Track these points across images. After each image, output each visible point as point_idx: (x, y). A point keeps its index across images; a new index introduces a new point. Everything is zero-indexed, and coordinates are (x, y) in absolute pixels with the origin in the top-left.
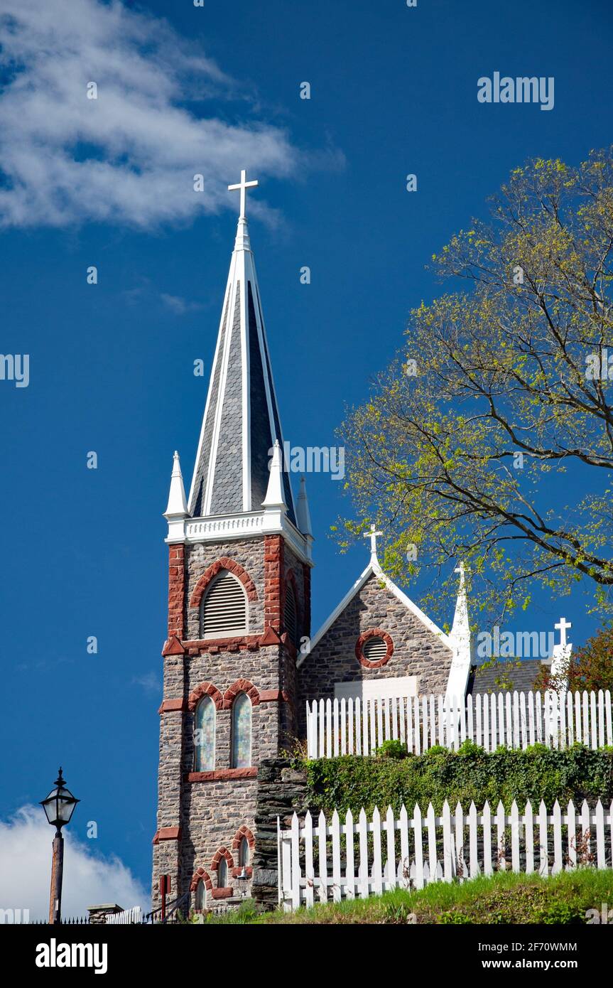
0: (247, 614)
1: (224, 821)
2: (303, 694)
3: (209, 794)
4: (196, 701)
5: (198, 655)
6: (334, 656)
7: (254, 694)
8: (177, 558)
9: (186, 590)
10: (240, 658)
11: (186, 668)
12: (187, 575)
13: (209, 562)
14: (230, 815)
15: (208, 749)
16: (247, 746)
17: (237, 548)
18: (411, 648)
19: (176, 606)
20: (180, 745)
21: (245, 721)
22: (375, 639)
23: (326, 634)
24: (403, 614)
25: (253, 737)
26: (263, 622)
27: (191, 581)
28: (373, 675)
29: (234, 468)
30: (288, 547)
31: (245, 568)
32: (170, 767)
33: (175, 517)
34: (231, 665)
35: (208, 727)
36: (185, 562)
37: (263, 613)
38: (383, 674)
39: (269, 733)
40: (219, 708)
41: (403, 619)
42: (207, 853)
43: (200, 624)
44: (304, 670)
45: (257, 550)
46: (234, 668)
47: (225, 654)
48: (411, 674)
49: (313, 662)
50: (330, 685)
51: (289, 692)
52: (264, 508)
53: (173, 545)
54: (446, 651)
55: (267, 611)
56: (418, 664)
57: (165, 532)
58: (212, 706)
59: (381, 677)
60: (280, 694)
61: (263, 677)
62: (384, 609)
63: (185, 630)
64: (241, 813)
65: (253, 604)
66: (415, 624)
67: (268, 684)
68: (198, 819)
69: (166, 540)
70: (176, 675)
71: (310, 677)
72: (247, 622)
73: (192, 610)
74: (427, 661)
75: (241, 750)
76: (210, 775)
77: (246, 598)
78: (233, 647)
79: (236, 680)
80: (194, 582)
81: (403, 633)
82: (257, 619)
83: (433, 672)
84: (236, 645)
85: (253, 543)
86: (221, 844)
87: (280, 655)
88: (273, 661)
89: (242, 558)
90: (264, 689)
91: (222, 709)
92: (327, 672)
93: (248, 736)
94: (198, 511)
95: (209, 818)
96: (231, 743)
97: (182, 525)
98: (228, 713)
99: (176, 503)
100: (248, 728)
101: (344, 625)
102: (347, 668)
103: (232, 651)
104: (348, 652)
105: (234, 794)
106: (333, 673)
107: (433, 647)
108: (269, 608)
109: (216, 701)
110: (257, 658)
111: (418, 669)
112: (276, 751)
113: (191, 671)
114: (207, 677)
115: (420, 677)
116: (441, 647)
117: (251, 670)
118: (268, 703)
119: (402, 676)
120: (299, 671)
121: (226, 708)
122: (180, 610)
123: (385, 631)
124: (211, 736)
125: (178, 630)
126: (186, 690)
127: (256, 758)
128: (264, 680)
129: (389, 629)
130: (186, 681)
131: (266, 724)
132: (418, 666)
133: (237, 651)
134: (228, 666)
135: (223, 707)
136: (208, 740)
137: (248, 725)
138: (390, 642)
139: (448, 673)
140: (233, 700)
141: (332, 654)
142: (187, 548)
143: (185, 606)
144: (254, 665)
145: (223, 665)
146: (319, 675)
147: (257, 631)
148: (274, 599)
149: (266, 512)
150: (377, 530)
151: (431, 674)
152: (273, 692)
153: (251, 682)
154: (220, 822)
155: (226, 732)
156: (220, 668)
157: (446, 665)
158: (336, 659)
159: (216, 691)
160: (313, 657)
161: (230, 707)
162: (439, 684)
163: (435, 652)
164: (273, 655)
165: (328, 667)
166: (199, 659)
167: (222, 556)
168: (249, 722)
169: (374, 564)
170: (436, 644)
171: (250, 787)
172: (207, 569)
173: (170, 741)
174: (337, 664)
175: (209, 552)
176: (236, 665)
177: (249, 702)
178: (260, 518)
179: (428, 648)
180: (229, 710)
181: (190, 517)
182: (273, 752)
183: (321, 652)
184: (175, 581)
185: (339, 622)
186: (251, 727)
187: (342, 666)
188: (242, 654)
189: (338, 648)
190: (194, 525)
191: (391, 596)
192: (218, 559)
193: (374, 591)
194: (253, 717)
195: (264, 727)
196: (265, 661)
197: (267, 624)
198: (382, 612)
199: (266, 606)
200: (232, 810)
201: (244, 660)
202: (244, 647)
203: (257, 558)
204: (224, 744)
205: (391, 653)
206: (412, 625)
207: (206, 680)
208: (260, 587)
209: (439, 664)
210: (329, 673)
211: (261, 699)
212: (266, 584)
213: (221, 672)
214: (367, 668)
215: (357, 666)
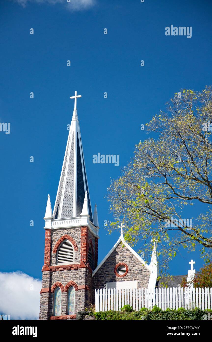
0: (74, 256)
2: (94, 287)
4: (54, 289)
5: (55, 271)
6: (106, 273)
7: (76, 287)
8: (48, 234)
9: (51, 246)
10: (71, 273)
11: (51, 276)
12: (52, 241)
13: (60, 236)
15: (58, 307)
16: (73, 306)
17: (70, 231)
18: (135, 270)
19: (48, 253)
20: (48, 306)
21: (72, 297)
22: (122, 266)
23: (103, 264)
24: (132, 257)
25: (75, 303)
26: (80, 259)
27: (53, 243)
28: (121, 280)
29: (70, 201)
30: (90, 231)
31: (74, 239)
32: (43, 314)
33: (48, 219)
34: (68, 275)
35: (58, 299)
36: (51, 236)
37: (80, 256)
38: (124, 280)
39: (81, 302)
40: (63, 291)
41: (132, 259)
43: (56, 260)
44: (95, 277)
45: (78, 232)
46: (69, 277)
47: (65, 271)
48: (135, 280)
49: (98, 274)
50: (105, 284)
51: (89, 286)
52: (81, 216)
53: (47, 230)
54: (148, 271)
55: (82, 255)
56: (138, 276)
57: (44, 225)
58: (60, 291)
59: (124, 281)
60: (86, 287)
61: (80, 280)
62: (125, 255)
63: (50, 262)
65: (76, 252)
66: (137, 261)
67: (81, 283)
69: (44, 228)
70: (47, 279)
71: (97, 280)
72: (74, 259)
73: (53, 254)
74: (141, 275)
75: (70, 308)
76: (59, 318)
77: (74, 250)
78: (69, 268)
79: (69, 281)
80: (55, 244)
81: (132, 264)
82: (78, 258)
83: (143, 279)
84: (70, 268)
85: (77, 229)
87: (86, 272)
88: (83, 274)
89: (72, 235)
90: (79, 284)
91: (64, 292)
92: (103, 278)
93: (73, 302)
94: (56, 217)
96: (67, 305)
97: (51, 222)
98: (66, 293)
99: (48, 213)
100: (73, 300)
101: (110, 261)
102: (111, 277)
103: (68, 270)
104: (112, 271)
106: (106, 279)
107: (143, 269)
108: (82, 254)
109: (62, 289)
110: (77, 273)
111: (138, 278)
112: (84, 308)
113: (52, 277)
114: (58, 280)
115: (138, 281)
116: (146, 270)
117: (75, 277)
118: (81, 290)
119: (132, 280)
120: (93, 278)
121: (65, 292)
122: (49, 254)
123: (125, 263)
124: (59, 302)
125: (48, 262)
126: (50, 284)
127: (76, 311)
129: (127, 262)
130: (51, 281)
131: (80, 298)
132: (138, 277)
133: (70, 270)
134: (66, 276)
135: (64, 291)
136: (58, 304)
137: (73, 298)
138: (127, 268)
139: (149, 280)
140: (68, 289)
142: (52, 231)
143: (51, 253)
144: (76, 275)
145: (64, 275)
146: (101, 280)
147: (78, 262)
148: (84, 250)
149: (82, 217)
150: (123, 225)
151: (142, 280)
152: (83, 286)
153: (75, 282)
155: (65, 301)
156: (63, 276)
157: (148, 277)
158: (107, 274)
159: (62, 285)
160: (98, 273)
161: (67, 291)
162: (145, 284)
163: (144, 272)
164: (83, 271)
165: (104, 276)
166: (55, 273)
167: (65, 234)
168: (74, 297)
172: (59, 239)
173: (44, 304)
174: (107, 275)
175: (60, 232)
176: (69, 275)
177: (74, 289)
178: (80, 220)
179: (141, 270)
180: (66, 292)
181: (53, 219)
182: (83, 309)
183: (101, 271)
184: (47, 243)
185: (108, 260)
186: (75, 299)
187: (109, 276)
188: (72, 271)
189: (108, 269)
190: (55, 222)
191: (128, 250)
192: (64, 235)
193: (122, 248)
194: (75, 295)
195: (79, 299)
196: (80, 274)
197: (81, 260)
198: (124, 256)
199: (81, 253)
201: (73, 273)
202: (73, 268)
203: (78, 235)
204: (64, 306)
205: (127, 272)
206: (135, 261)
207: (58, 281)
208: (79, 246)
209: (145, 276)
210: (104, 279)
211: (78, 288)
212: (81, 245)
213: (64, 278)
214: (118, 277)
215: (115, 277)
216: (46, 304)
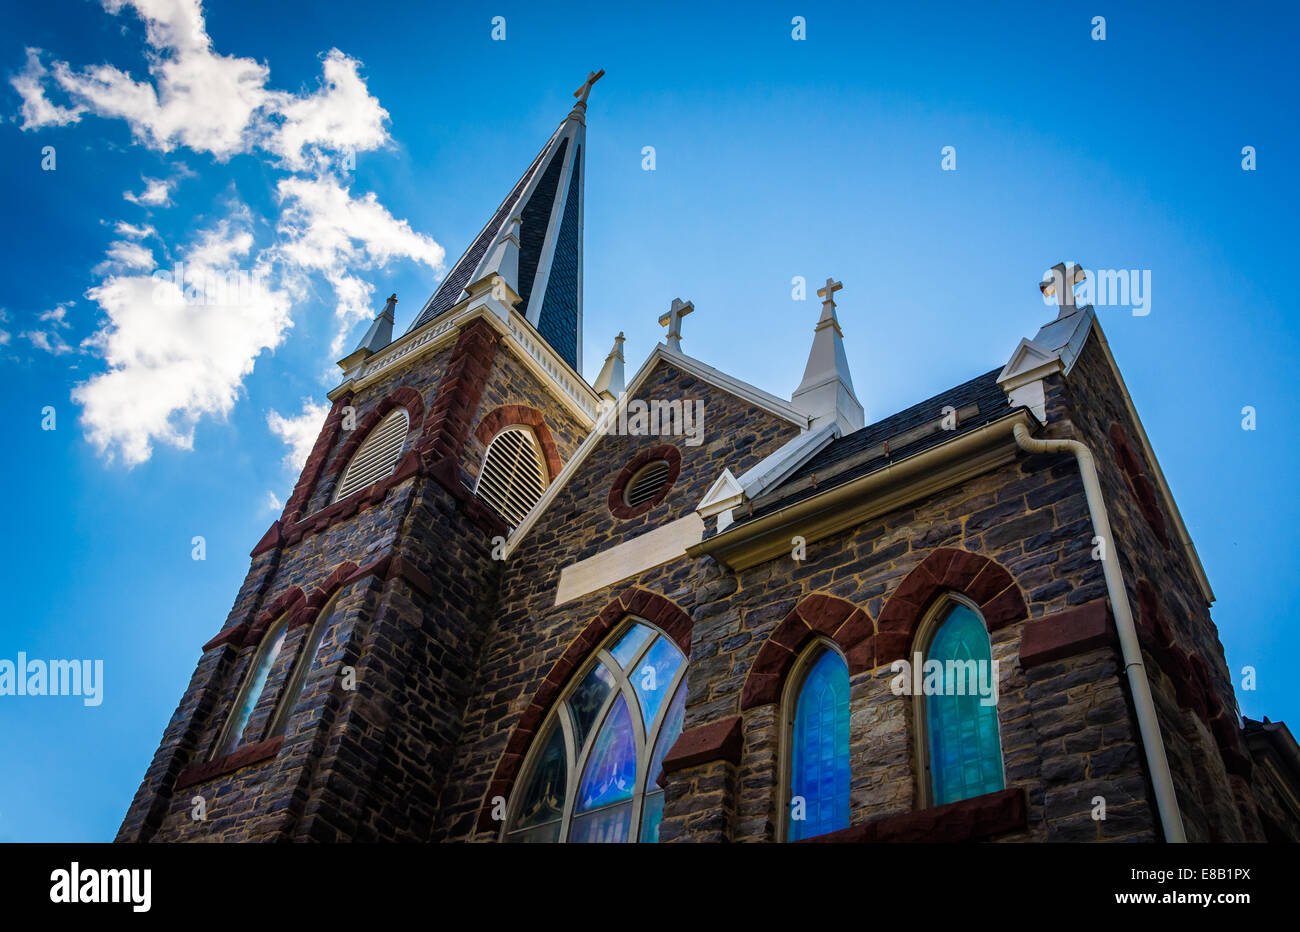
4: (262, 624)
5: (299, 543)
6: (571, 522)
8: (336, 413)
11: (272, 571)
12: (338, 432)
17: (420, 369)
18: (715, 454)
23: (565, 489)
27: (344, 440)
28: (634, 529)
31: (421, 390)
34: (338, 543)
36: (343, 416)
40: (291, 627)
45: (447, 359)
46: (342, 546)
47: (335, 527)
49: (533, 542)
50: (553, 576)
52: (469, 292)
54: (786, 432)
55: (425, 434)
59: (649, 528)
60: (386, 563)
61: (373, 541)
63: (301, 511)
65: (412, 436)
66: (727, 411)
67: (375, 551)
70: (252, 585)
71: (523, 571)
73: (326, 480)
77: (407, 433)
78: (351, 510)
79: (337, 566)
84: (356, 504)
85: (444, 351)
87: (414, 495)
88: (398, 506)
89: (422, 378)
90: (366, 563)
91: (296, 626)
92: (554, 553)
97: (360, 369)
98: (301, 631)
101: (600, 462)
102: (591, 533)
104: (598, 505)
106: (563, 552)
107: (758, 435)
108: (429, 428)
109: (293, 613)
113: (277, 574)
114: (298, 577)
116: (777, 428)
117: (365, 540)
120: (507, 566)
121: (301, 623)
122: (306, 484)
123: (669, 444)
125: (292, 513)
126: (257, 606)
128: (371, 547)
129: (677, 437)
130: (263, 591)
133: (354, 514)
134: (333, 545)
135: (300, 620)
138: (675, 459)
140: (320, 607)
141: (570, 518)
143: (318, 476)
145: (328, 548)
146: (540, 564)
148: (440, 412)
149: (472, 298)
152: (376, 562)
153: (356, 560)
155: (286, 668)
156: (321, 554)
158: (575, 526)
159: (300, 596)
160: (535, 535)
161: (309, 619)
163: (763, 443)
164: (402, 495)
165: (557, 544)
166: (296, 550)
167: (397, 388)
170: (765, 428)
172: (368, 415)
174: (574, 533)
175: (382, 391)
176: (346, 539)
178: (464, 312)
179: (748, 441)
180: (304, 626)
181: (373, 355)
183: (551, 520)
185: (592, 460)
187: (580, 536)
188: (361, 518)
189: (580, 504)
192: (389, 395)
193: (662, 387)
196: (388, 512)
199: (425, 428)
201: (362, 524)
202: (366, 503)
203: (443, 370)
204: (269, 695)
205: (674, 477)
206: (720, 414)
207: (294, 581)
210: (556, 555)
212: (438, 394)
213: (320, 560)
214: (625, 521)
215: (609, 524)
216: (193, 701)
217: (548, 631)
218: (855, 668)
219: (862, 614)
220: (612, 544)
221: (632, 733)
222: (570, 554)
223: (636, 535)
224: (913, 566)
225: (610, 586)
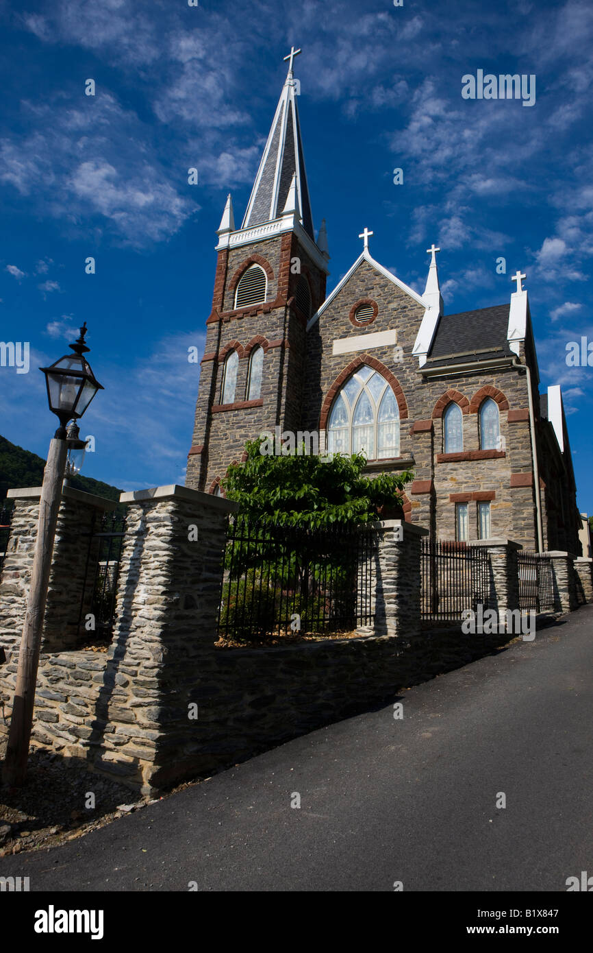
0: (266, 289)
1: (236, 441)
2: (310, 350)
3: (228, 421)
4: (224, 353)
5: (229, 321)
6: (334, 322)
7: (265, 345)
8: (222, 260)
9: (226, 279)
10: (258, 320)
11: (220, 331)
12: (227, 270)
13: (243, 258)
14: (241, 436)
15: (231, 389)
16: (259, 384)
17: (263, 246)
18: (392, 309)
19: (219, 291)
20: (210, 386)
22: (364, 305)
24: (386, 286)
25: (264, 377)
26: (276, 293)
27: (230, 272)
28: (362, 331)
30: (300, 245)
31: (267, 259)
32: (201, 402)
33: (224, 232)
34: (251, 326)
35: (233, 373)
36: (226, 261)
37: (276, 288)
38: (369, 330)
39: (273, 371)
40: (240, 358)
41: (386, 288)
42: (223, 465)
43: (234, 301)
44: (311, 333)
45: (276, 245)
46: (253, 328)
47: (246, 319)
48: (392, 328)
49: (318, 327)
50: (330, 342)
51: (292, 342)
52: (283, 215)
53: (221, 251)
54: (420, 308)
55: (280, 285)
56: (397, 320)
57: (217, 243)
58: (235, 356)
59: (368, 333)
60: (283, 342)
61: (273, 331)
62: (371, 284)
63: (223, 306)
64: (250, 434)
65: (271, 283)
66: (396, 291)
67: (275, 336)
68: (219, 439)
70: (212, 336)
71: (316, 338)
72: (265, 295)
73: (229, 292)
74: (404, 317)
75: (254, 387)
76: (229, 407)
77: (266, 278)
78: (253, 312)
79: (254, 336)
80: (232, 274)
82: (273, 292)
84: (255, 311)
85: (274, 241)
86: (234, 458)
87: (286, 315)
88: (280, 319)
89: (265, 252)
90: (271, 339)
91: (242, 358)
93: (260, 377)
95: (226, 439)
96: (246, 382)
97: (228, 237)
99: (225, 223)
101: (342, 299)
102: (343, 329)
103: (252, 316)
104: (345, 318)
105: (245, 420)
106: (332, 334)
107: (409, 306)
108: (281, 283)
109: (238, 352)
110: (269, 318)
111: (397, 324)
112: (277, 385)
113: (223, 333)
114: (234, 336)
115: (399, 330)
116: (416, 305)
117: (265, 328)
118: (274, 349)
119: (384, 330)
120: (308, 335)
121: (245, 357)
122: (221, 293)
123: (372, 299)
124: (234, 378)
125: (218, 306)
127: (264, 392)
128: (272, 333)
129: (375, 297)
130: (219, 340)
131: (271, 365)
132: (397, 322)
133: (255, 315)
134: (249, 326)
135: (243, 356)
136: (233, 381)
138: (376, 306)
139: (420, 324)
140: (250, 351)
141: (333, 320)
142: (228, 250)
143: (224, 290)
144: (267, 323)
145: (245, 327)
146: (323, 337)
147: (271, 299)
148: (285, 275)
149: (285, 217)
150: (369, 231)
151: (407, 327)
152: (279, 341)
153: (264, 336)
154: (234, 441)
155: (243, 375)
156: (243, 329)
157: (419, 318)
158: (335, 324)
159: (239, 345)
160: (317, 324)
161: (248, 356)
162: (413, 333)
163: (411, 310)
164: (280, 314)
165: (329, 329)
166: (229, 324)
167: (252, 253)
168: (259, 365)
169: (366, 254)
170: (412, 304)
171: (257, 414)
172: (241, 264)
173: (203, 383)
174: (336, 327)
175: (243, 252)
176: (255, 325)
177: (261, 350)
178: (279, 223)
179: (405, 307)
180: (247, 359)
181: (233, 231)
182: (274, 386)
183: (324, 319)
184: (219, 274)
186: (261, 369)
187: (339, 329)
188: (259, 317)
189: (337, 316)
190: (235, 236)
191: (378, 274)
192: (250, 256)
193: (365, 272)
194: (262, 360)
196: (274, 319)
197: (278, 294)
198: (370, 286)
199: (279, 282)
200: (243, 432)
201: (261, 320)
202: (261, 312)
203: (276, 251)
204: (241, 384)
205: (376, 314)
206: (393, 292)
207: (233, 338)
208: (276, 270)
209: (414, 318)
210: (329, 334)
211: (269, 346)
212: (280, 267)
213: (244, 331)
214: (357, 327)
215: (351, 327)
216: (207, 382)
217: (332, 363)
218: (464, 413)
219: (466, 399)
220: (354, 335)
221: (369, 402)
222: (336, 335)
223: (363, 334)
224: (480, 388)
225: (356, 352)
